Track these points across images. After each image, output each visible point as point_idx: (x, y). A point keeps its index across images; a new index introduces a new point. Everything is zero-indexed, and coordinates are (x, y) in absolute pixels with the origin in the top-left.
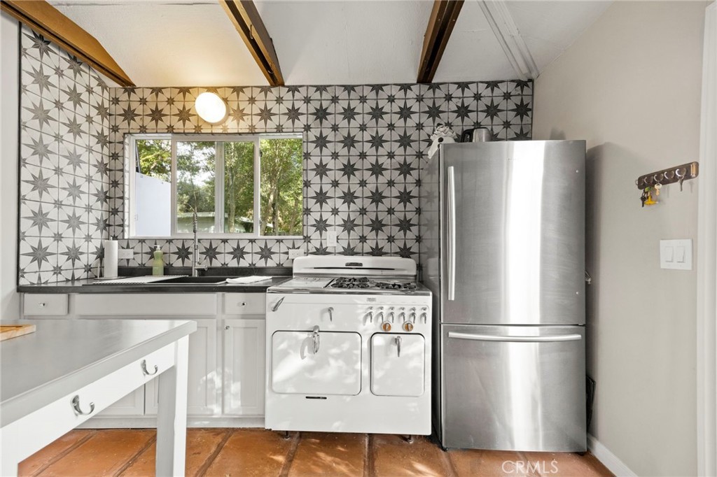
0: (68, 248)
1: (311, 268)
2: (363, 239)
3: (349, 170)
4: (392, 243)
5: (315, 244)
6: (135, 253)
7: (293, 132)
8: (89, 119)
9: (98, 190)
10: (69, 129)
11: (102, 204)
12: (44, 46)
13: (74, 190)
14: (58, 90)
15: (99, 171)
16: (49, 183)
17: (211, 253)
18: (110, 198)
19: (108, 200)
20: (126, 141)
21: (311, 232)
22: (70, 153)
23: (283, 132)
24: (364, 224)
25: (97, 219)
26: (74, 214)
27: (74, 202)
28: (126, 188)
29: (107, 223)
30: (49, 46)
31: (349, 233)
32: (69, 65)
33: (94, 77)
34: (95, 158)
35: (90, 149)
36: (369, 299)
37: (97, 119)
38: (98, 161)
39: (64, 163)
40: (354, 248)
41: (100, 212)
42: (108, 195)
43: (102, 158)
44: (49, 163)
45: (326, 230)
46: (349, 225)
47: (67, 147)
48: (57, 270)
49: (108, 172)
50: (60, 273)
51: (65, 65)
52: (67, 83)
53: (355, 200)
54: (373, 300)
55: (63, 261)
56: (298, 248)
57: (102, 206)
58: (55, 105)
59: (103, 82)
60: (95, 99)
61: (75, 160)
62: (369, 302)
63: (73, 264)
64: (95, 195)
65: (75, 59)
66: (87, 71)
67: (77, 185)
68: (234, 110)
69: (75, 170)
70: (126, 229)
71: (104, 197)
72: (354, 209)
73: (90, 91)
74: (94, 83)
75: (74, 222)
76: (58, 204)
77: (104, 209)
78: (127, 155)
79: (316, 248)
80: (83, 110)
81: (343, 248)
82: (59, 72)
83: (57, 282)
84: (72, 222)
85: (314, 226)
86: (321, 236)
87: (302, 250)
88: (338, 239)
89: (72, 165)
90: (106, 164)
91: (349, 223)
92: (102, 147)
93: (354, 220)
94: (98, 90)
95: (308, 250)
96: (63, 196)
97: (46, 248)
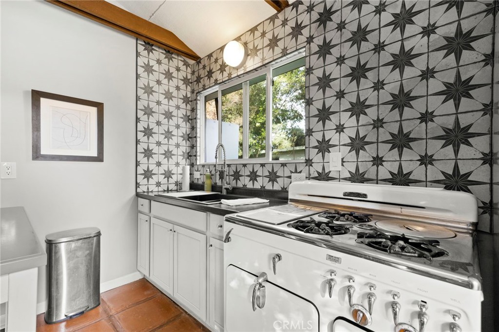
0: (165, 171)
1: (305, 195)
2: (378, 161)
3: (359, 73)
4: (429, 166)
5: (317, 168)
6: (201, 175)
7: (297, 50)
8: (178, 88)
9: (183, 133)
10: (165, 96)
11: (186, 142)
12: (150, 48)
13: (168, 134)
14: (158, 73)
15: (184, 121)
16: (153, 131)
17: (237, 176)
18: (191, 138)
19: (190, 139)
20: (198, 98)
21: (314, 154)
22: (165, 111)
23: (288, 54)
24: (380, 140)
25: (183, 152)
26: (168, 149)
27: (168, 142)
28: (198, 130)
29: (190, 154)
30: (153, 47)
31: (357, 154)
32: (165, 56)
33: (181, 60)
34: (182, 113)
35: (178, 107)
36: (330, 258)
37: (183, 87)
38: (183, 115)
39: (162, 118)
40: (364, 173)
41: (185, 148)
42: (190, 136)
43: (186, 112)
44: (153, 120)
45: (329, 152)
46: (357, 144)
47: (164, 108)
48: (158, 184)
49: (190, 121)
50: (160, 186)
51: (162, 57)
52: (164, 67)
53: (366, 110)
54: (336, 260)
55: (162, 179)
56: (300, 172)
57: (186, 144)
58: (156, 83)
59: (187, 62)
60: (182, 75)
61: (168, 115)
62: (329, 262)
63: (168, 181)
64: (182, 137)
65: (169, 52)
66: (176, 57)
67: (170, 131)
68: (251, 50)
69: (168, 122)
70: (198, 158)
71: (187, 137)
72: (364, 123)
73: (178, 69)
74: (181, 64)
75: (168, 154)
76: (159, 144)
77: (187, 145)
78: (198, 108)
79: (318, 173)
80: (174, 83)
81: (350, 172)
82: (159, 62)
83: (158, 191)
84: (167, 154)
85: (315, 147)
86: (323, 159)
87: (304, 175)
88: (343, 162)
89: (167, 119)
90: (189, 116)
91: (357, 141)
92: (186, 105)
93: (365, 136)
94: (183, 68)
95: (310, 174)
96: (162, 138)
97: (152, 171)
